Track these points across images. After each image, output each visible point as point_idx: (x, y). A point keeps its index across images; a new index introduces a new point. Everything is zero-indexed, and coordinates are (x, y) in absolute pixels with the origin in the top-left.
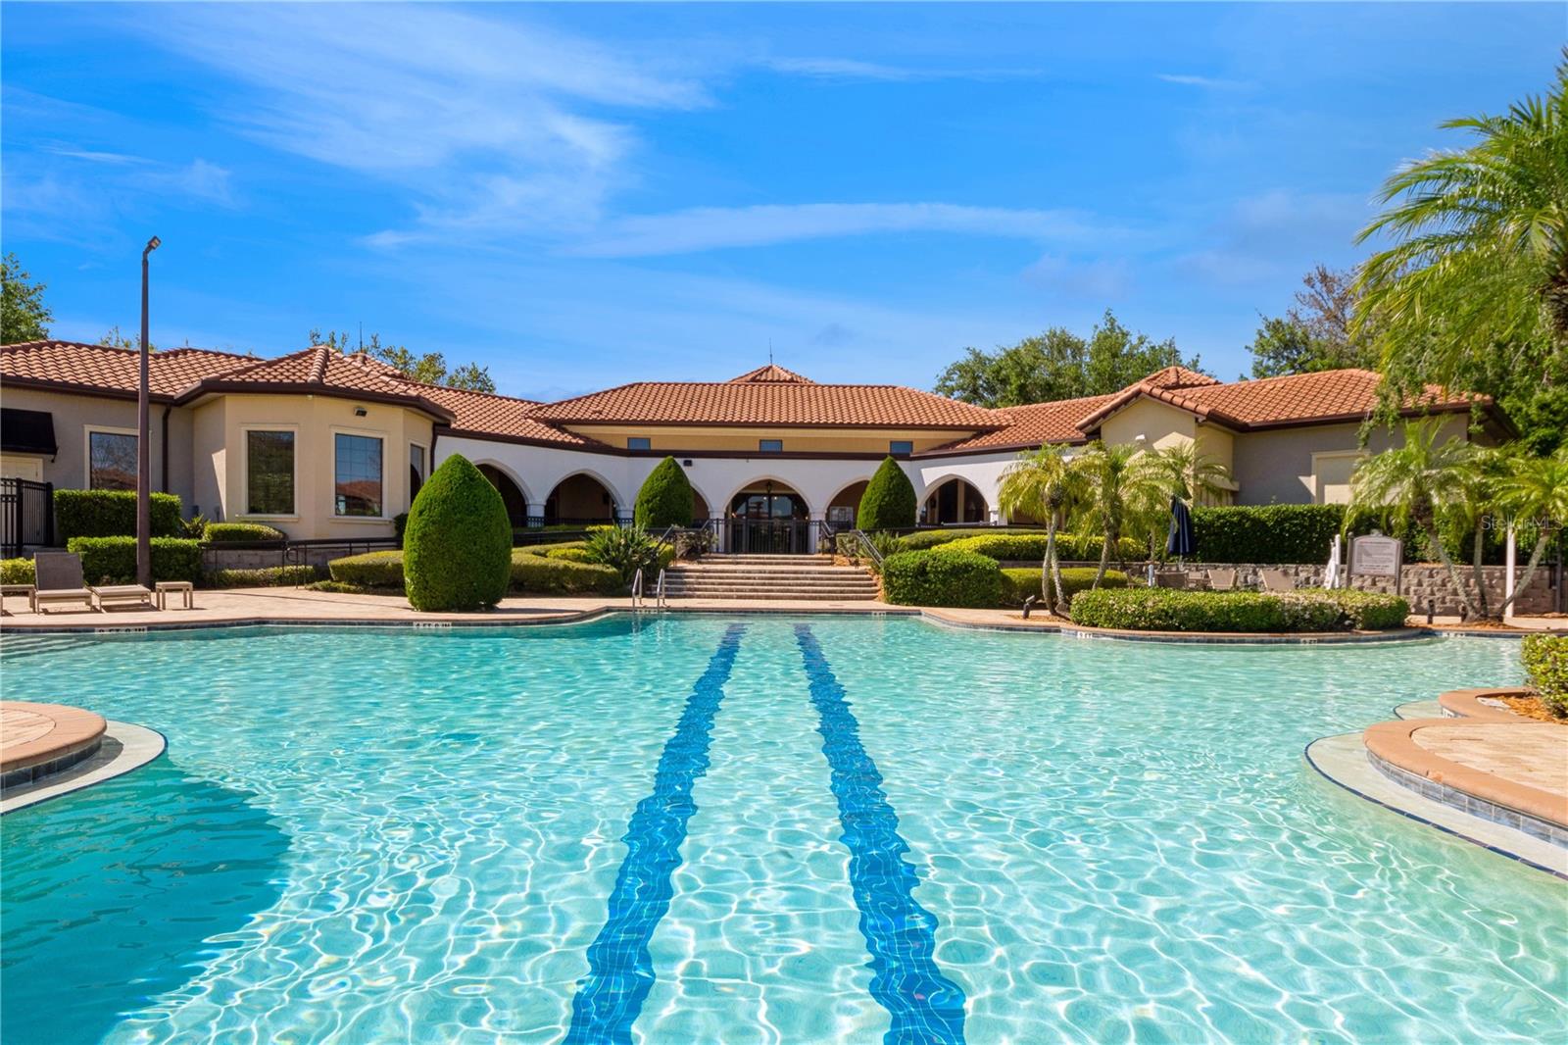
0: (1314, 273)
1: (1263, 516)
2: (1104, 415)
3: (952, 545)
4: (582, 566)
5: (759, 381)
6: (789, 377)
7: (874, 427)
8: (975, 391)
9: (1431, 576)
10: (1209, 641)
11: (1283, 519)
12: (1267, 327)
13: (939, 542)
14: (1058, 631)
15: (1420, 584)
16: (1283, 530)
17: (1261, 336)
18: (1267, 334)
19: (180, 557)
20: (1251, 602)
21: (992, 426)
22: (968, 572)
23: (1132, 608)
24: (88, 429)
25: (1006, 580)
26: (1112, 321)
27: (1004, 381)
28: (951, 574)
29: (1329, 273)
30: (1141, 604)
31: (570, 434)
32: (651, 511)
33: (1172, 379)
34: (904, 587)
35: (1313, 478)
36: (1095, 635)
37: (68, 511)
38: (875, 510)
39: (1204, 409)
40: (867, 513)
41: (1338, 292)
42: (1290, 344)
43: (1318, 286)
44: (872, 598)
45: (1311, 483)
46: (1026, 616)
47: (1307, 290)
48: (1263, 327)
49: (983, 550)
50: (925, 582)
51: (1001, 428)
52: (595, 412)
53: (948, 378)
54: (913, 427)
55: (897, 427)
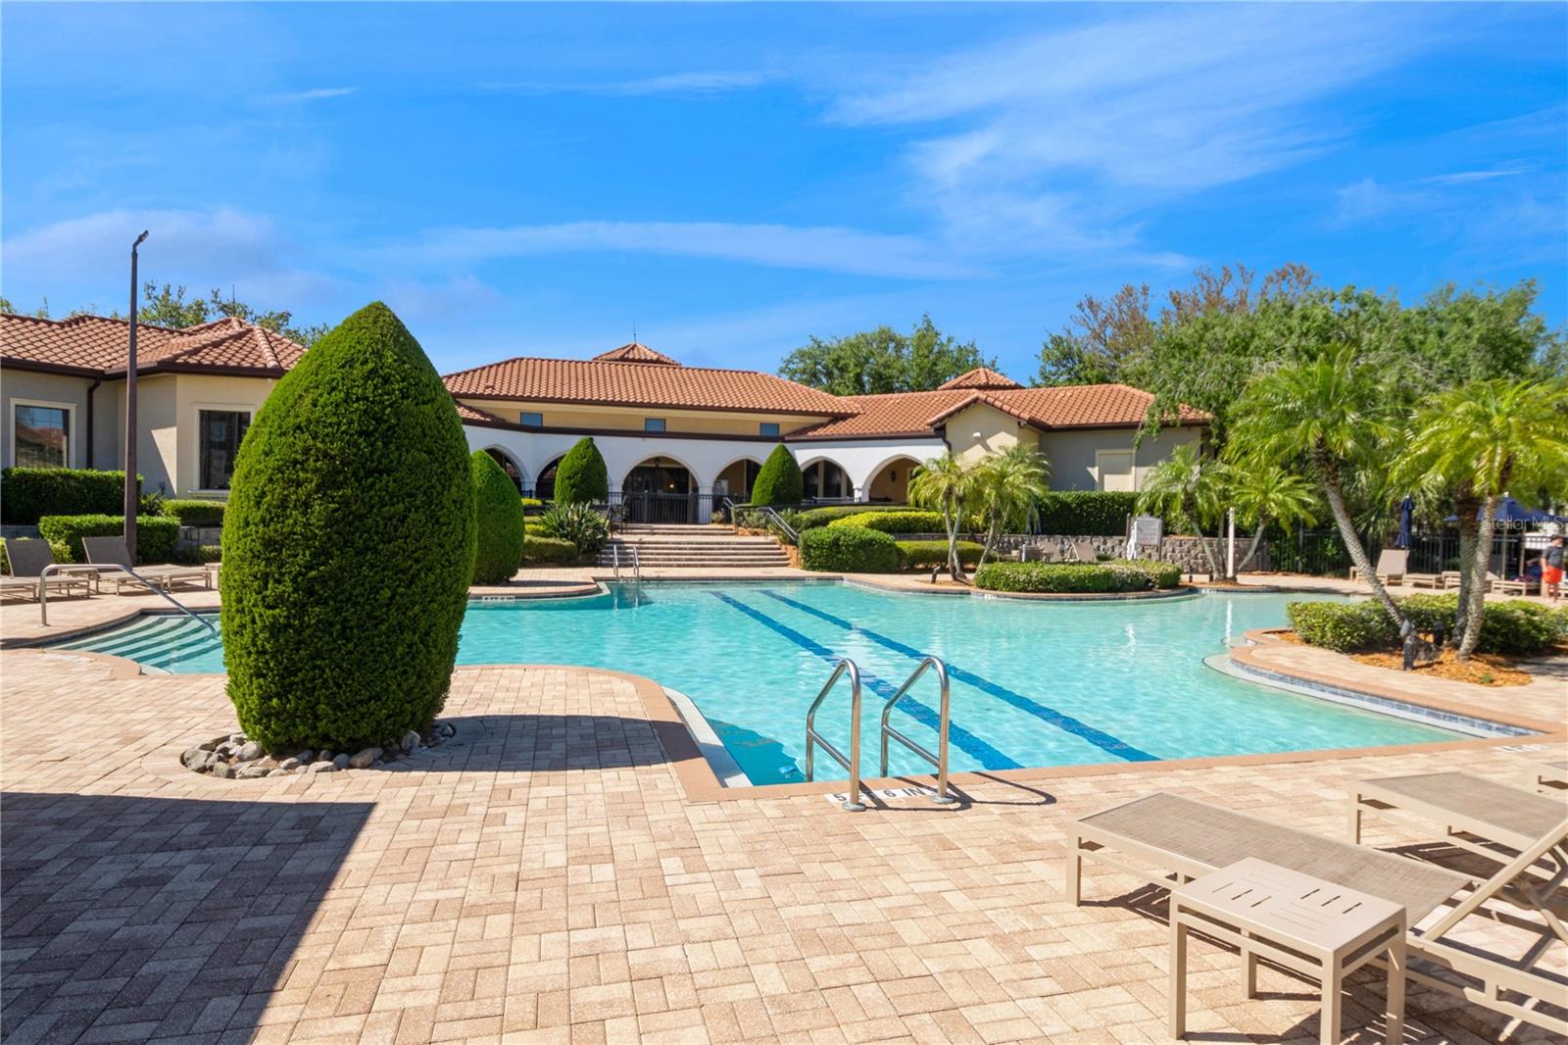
0: (1084, 301)
1: (1069, 500)
2: (950, 415)
3: (846, 521)
4: (543, 540)
5: (628, 360)
6: (655, 357)
7: (747, 410)
8: (814, 375)
9: (1181, 545)
10: (1075, 600)
11: (1083, 502)
12: (1052, 342)
13: (834, 518)
14: (969, 593)
15: (1173, 551)
16: (1082, 510)
17: (1046, 347)
18: (1050, 346)
19: (160, 533)
20: (1097, 572)
21: (846, 413)
22: (871, 545)
23: (1023, 577)
24: (14, 402)
25: (900, 552)
26: (929, 322)
27: (843, 370)
28: (859, 547)
29: (1094, 300)
30: (1028, 574)
31: (466, 407)
32: (573, 486)
33: (983, 381)
34: (820, 557)
35: (1097, 469)
36: (998, 596)
37: (26, 489)
38: (770, 488)
39: (1026, 416)
40: (763, 491)
41: (1101, 316)
42: (1068, 355)
43: (1087, 310)
44: (786, 565)
45: (1095, 472)
46: (934, 581)
47: (1078, 312)
48: (1048, 340)
49: (872, 525)
50: (839, 553)
51: (853, 415)
52: (487, 387)
53: (790, 361)
54: (780, 412)
55: (767, 411)
